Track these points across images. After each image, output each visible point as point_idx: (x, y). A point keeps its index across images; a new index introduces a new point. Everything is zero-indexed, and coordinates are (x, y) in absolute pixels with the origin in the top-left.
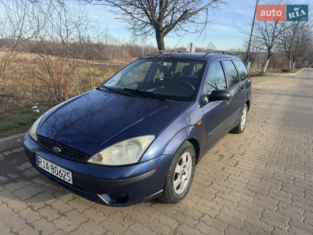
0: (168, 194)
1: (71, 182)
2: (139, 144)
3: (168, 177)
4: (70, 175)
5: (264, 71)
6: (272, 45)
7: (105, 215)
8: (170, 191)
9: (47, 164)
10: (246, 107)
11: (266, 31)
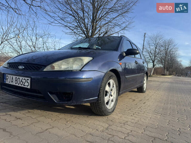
0: (101, 103)
1: (29, 87)
2: (82, 60)
3: (101, 90)
4: (29, 81)
5: (152, 74)
6: (155, 60)
7: (52, 120)
8: (102, 101)
9: (12, 78)
10: (146, 76)
11: (150, 52)
